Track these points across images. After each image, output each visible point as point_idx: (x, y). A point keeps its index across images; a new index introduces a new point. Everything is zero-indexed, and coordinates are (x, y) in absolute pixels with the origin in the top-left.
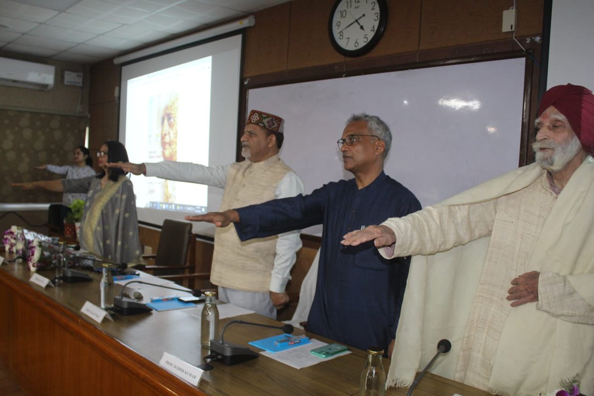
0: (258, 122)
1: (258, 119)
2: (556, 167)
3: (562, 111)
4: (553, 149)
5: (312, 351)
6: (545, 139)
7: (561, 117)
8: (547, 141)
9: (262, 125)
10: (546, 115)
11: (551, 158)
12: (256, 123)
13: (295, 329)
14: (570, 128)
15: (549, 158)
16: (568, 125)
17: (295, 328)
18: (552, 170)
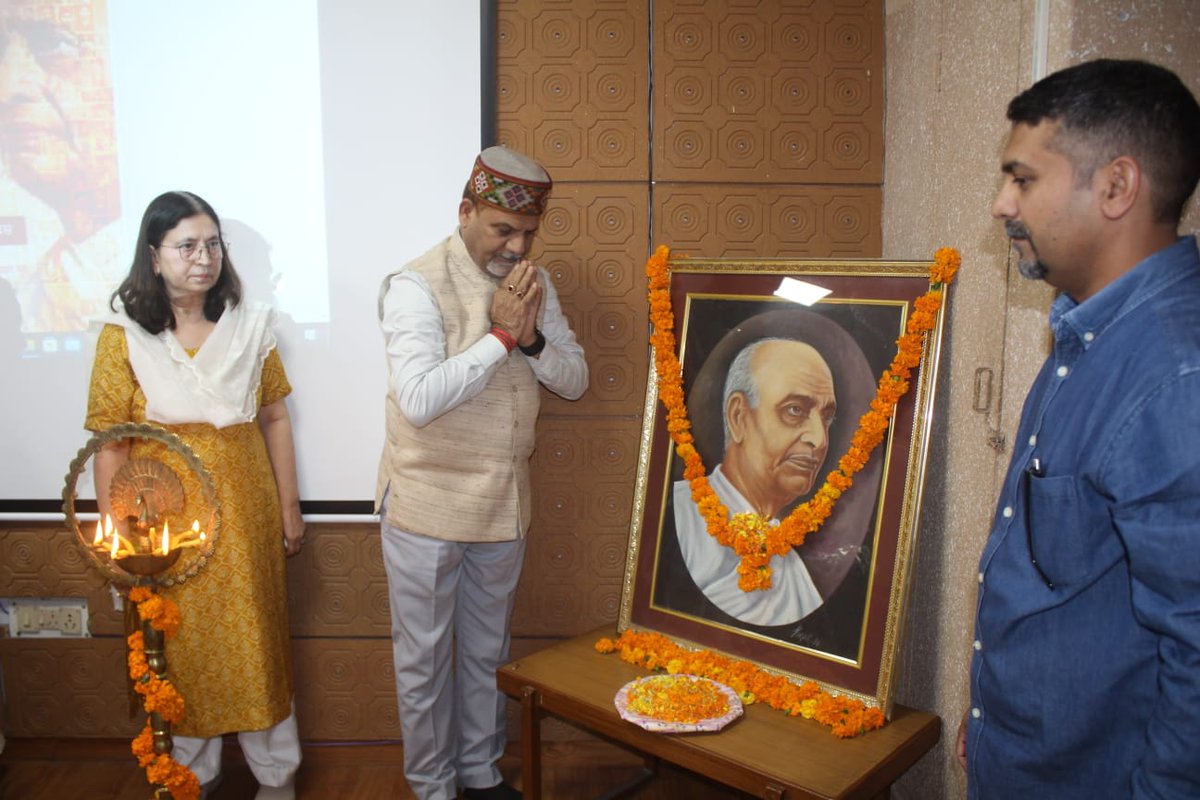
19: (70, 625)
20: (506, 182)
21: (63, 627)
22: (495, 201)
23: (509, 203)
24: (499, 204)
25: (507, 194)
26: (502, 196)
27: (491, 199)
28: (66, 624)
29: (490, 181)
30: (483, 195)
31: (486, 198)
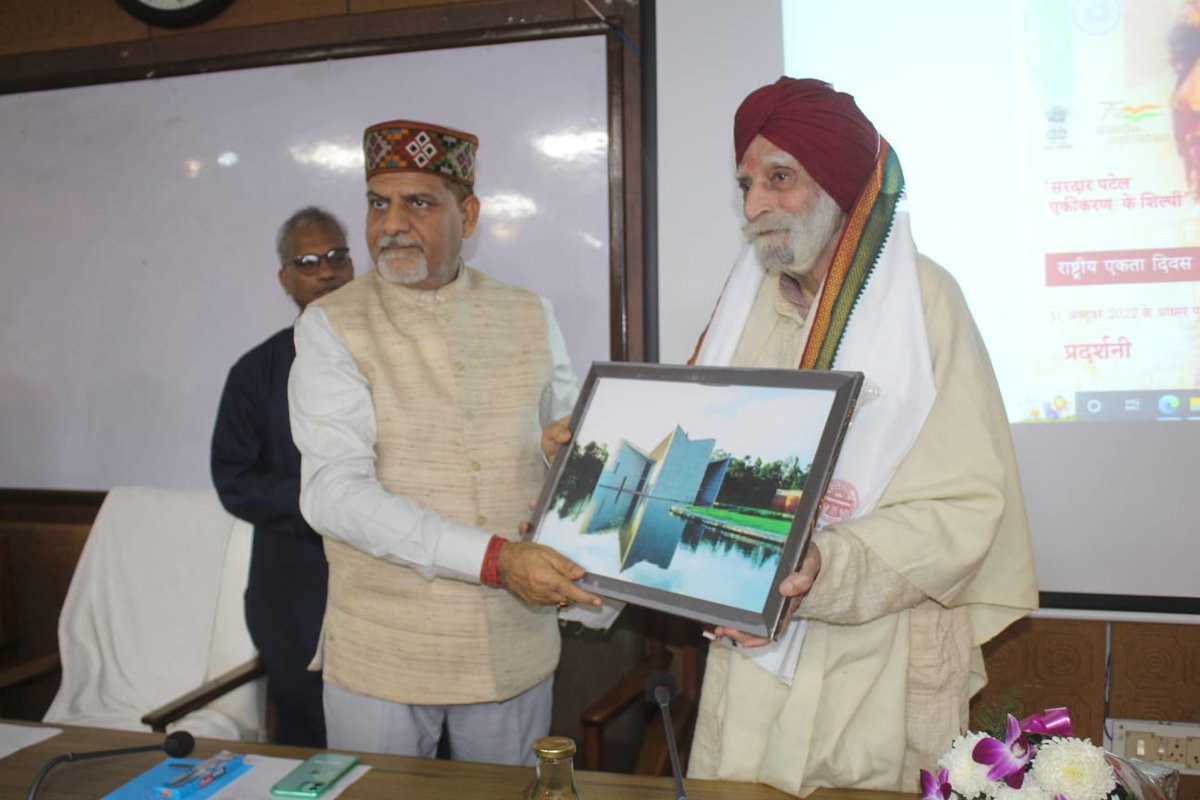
0: (438, 162)
1: (434, 152)
2: (800, 267)
3: (783, 144)
4: (787, 231)
5: (275, 787)
6: (764, 212)
7: (784, 159)
8: (769, 216)
9: (450, 172)
10: (751, 159)
11: (786, 247)
12: (432, 167)
13: (196, 742)
14: (809, 179)
15: (782, 248)
16: (802, 173)
17: (201, 739)
18: (795, 273)
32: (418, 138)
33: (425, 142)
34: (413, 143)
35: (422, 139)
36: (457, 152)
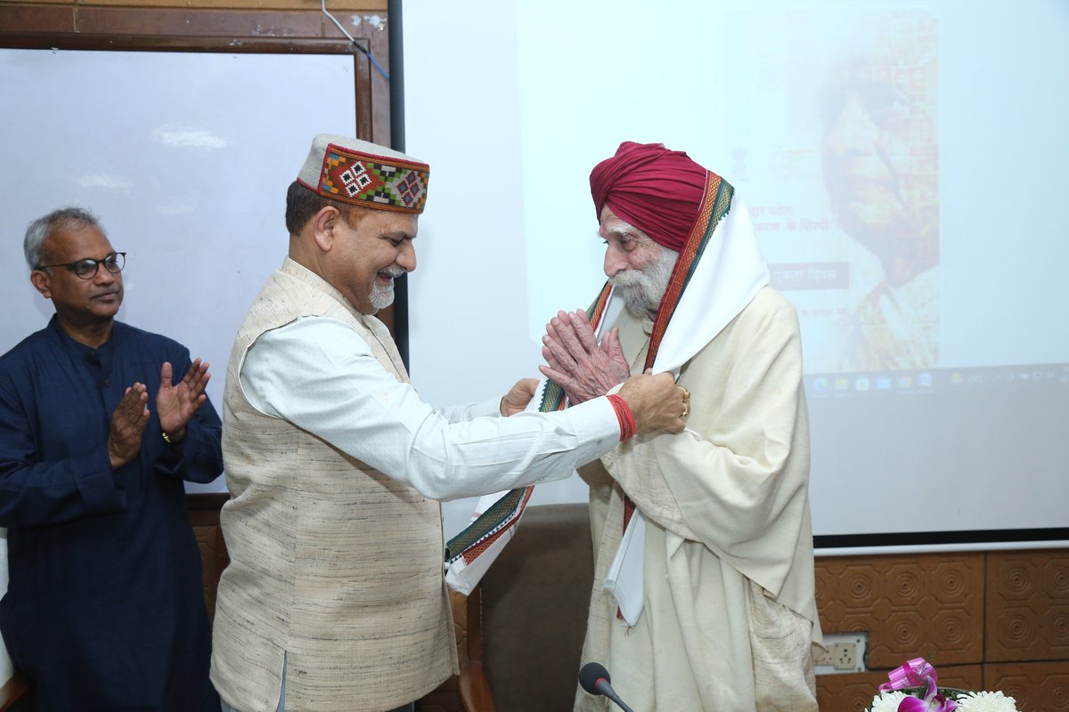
19: (845, 660)
20: (399, 170)
21: (838, 663)
22: (386, 201)
23: (404, 199)
24: (392, 202)
25: (401, 187)
26: (395, 192)
27: (377, 199)
28: (841, 659)
29: (377, 172)
30: (364, 197)
31: (370, 198)
32: (353, 168)
33: (360, 172)
34: (348, 172)
35: (358, 169)
36: (397, 181)
